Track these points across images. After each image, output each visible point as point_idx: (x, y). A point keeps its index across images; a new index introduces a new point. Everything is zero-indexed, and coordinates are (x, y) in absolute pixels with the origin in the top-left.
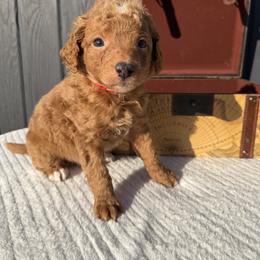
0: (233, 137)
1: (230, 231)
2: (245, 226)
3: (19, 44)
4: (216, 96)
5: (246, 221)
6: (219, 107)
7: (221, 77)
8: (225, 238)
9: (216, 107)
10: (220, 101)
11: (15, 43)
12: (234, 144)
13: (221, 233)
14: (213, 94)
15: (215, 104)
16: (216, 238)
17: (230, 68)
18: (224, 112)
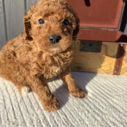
0: (110, 64)
1: (105, 120)
2: (113, 117)
3: (4, 6)
4: (103, 43)
5: (114, 114)
6: (104, 48)
7: (109, 30)
8: (102, 124)
9: (103, 49)
10: (105, 45)
11: (2, 5)
12: (111, 68)
13: (100, 121)
14: (102, 41)
15: (102, 47)
16: (98, 124)
17: (114, 24)
18: (107, 51)
